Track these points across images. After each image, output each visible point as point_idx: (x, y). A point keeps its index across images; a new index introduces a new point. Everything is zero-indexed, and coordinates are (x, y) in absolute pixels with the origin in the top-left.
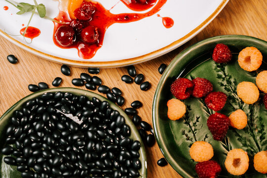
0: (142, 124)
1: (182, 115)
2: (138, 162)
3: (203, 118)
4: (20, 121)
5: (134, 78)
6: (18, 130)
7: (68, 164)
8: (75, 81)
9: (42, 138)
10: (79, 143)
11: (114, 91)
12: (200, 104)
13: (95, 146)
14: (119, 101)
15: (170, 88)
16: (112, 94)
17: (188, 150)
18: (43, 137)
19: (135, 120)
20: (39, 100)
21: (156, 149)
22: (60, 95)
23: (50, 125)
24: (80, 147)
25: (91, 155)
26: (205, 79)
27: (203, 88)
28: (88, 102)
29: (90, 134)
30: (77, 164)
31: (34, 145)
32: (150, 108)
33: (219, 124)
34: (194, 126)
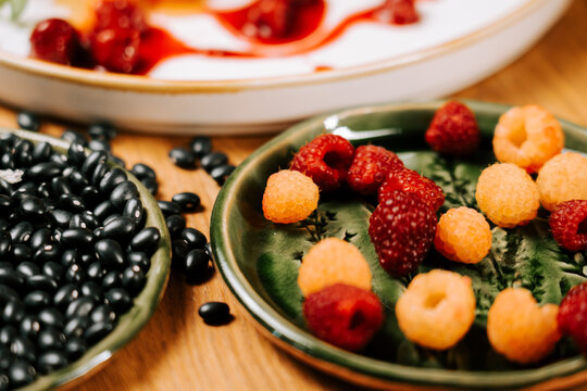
11: (139, 169)
13: (30, 240)
29: (29, 206)
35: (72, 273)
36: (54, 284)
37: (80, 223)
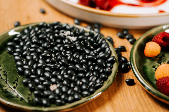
2: (109, 68)
13: (79, 57)
24: (67, 54)
35: (91, 68)
36: (86, 71)
37: (93, 54)
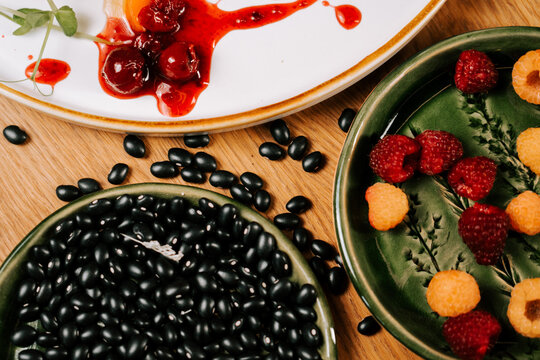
0: (316, 247)
1: (401, 218)
2: (314, 332)
3: (450, 219)
4: (45, 267)
5: (286, 148)
6: (43, 288)
7: (160, 352)
8: (157, 169)
9: (97, 300)
10: (181, 302)
11: (247, 181)
12: (439, 189)
13: (216, 306)
14: (259, 201)
15: (367, 160)
16: (241, 188)
17: (423, 292)
18: (100, 298)
19: (298, 238)
20: (82, 218)
21: (351, 297)
22: (128, 202)
23: (112, 270)
24: (183, 313)
25: (210, 327)
26: (443, 132)
27: (441, 153)
28: (192, 211)
29: (202, 282)
30: (180, 351)
31: (81, 317)
32: (329, 209)
33: (486, 229)
34: (430, 238)
